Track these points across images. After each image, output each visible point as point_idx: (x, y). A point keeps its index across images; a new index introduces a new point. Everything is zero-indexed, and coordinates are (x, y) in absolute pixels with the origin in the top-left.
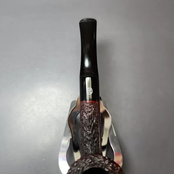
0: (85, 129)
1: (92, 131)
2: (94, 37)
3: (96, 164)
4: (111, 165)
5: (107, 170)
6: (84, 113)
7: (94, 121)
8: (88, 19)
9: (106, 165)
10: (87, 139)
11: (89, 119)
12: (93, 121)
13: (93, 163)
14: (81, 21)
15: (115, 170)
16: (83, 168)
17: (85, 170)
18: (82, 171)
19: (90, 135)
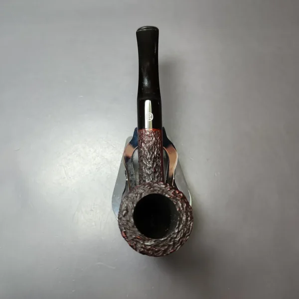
0: (145, 163)
1: (153, 164)
2: (155, 50)
3: (156, 190)
4: (172, 192)
5: (169, 196)
6: (143, 144)
7: (155, 153)
8: (148, 28)
9: (167, 192)
10: (147, 174)
11: (149, 151)
12: (153, 153)
13: (152, 189)
14: (139, 29)
15: (177, 196)
16: (141, 194)
17: (143, 196)
18: (140, 197)
19: (150, 168)
